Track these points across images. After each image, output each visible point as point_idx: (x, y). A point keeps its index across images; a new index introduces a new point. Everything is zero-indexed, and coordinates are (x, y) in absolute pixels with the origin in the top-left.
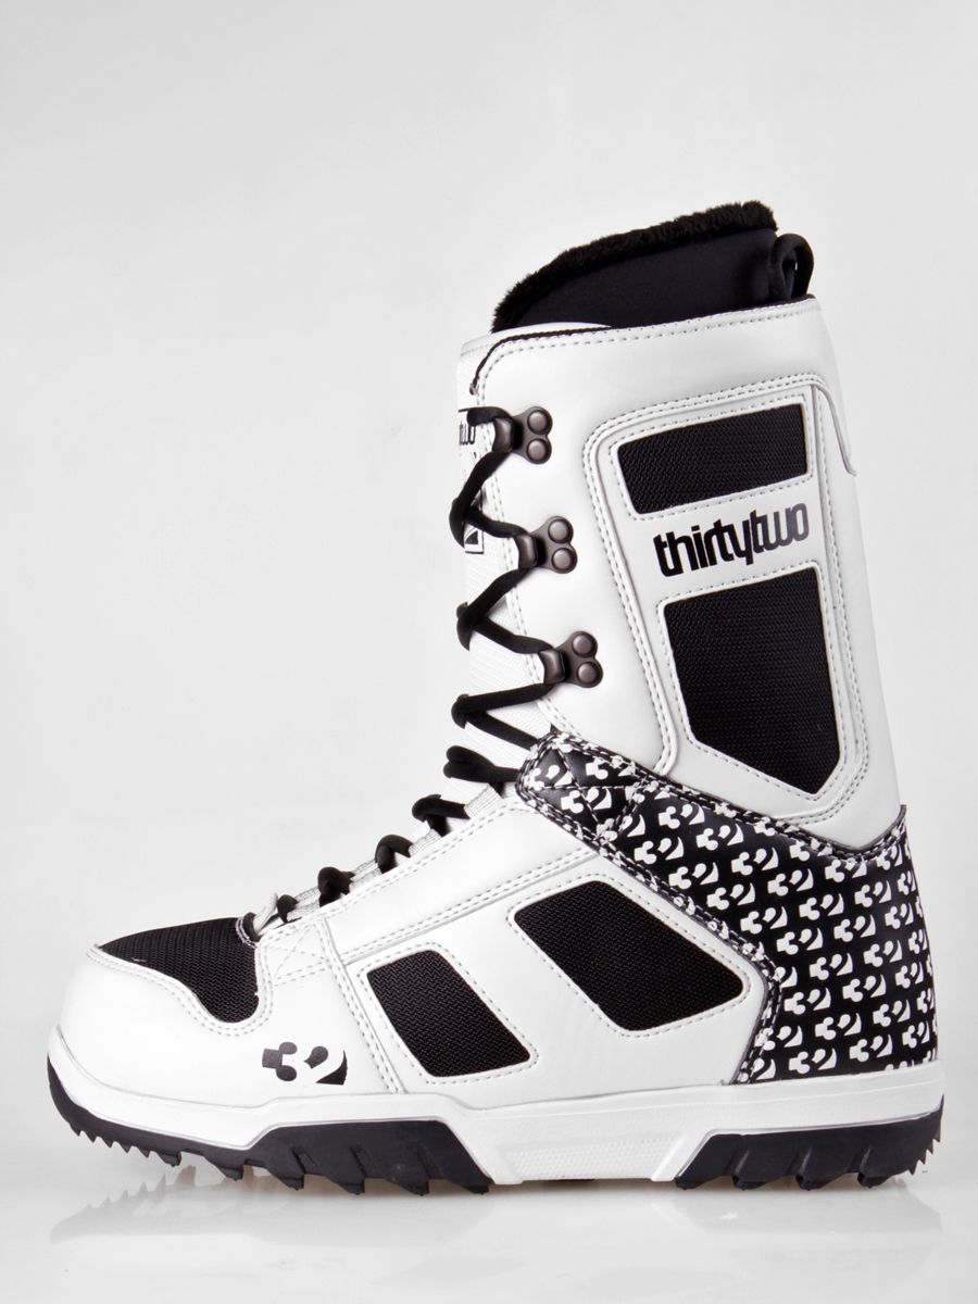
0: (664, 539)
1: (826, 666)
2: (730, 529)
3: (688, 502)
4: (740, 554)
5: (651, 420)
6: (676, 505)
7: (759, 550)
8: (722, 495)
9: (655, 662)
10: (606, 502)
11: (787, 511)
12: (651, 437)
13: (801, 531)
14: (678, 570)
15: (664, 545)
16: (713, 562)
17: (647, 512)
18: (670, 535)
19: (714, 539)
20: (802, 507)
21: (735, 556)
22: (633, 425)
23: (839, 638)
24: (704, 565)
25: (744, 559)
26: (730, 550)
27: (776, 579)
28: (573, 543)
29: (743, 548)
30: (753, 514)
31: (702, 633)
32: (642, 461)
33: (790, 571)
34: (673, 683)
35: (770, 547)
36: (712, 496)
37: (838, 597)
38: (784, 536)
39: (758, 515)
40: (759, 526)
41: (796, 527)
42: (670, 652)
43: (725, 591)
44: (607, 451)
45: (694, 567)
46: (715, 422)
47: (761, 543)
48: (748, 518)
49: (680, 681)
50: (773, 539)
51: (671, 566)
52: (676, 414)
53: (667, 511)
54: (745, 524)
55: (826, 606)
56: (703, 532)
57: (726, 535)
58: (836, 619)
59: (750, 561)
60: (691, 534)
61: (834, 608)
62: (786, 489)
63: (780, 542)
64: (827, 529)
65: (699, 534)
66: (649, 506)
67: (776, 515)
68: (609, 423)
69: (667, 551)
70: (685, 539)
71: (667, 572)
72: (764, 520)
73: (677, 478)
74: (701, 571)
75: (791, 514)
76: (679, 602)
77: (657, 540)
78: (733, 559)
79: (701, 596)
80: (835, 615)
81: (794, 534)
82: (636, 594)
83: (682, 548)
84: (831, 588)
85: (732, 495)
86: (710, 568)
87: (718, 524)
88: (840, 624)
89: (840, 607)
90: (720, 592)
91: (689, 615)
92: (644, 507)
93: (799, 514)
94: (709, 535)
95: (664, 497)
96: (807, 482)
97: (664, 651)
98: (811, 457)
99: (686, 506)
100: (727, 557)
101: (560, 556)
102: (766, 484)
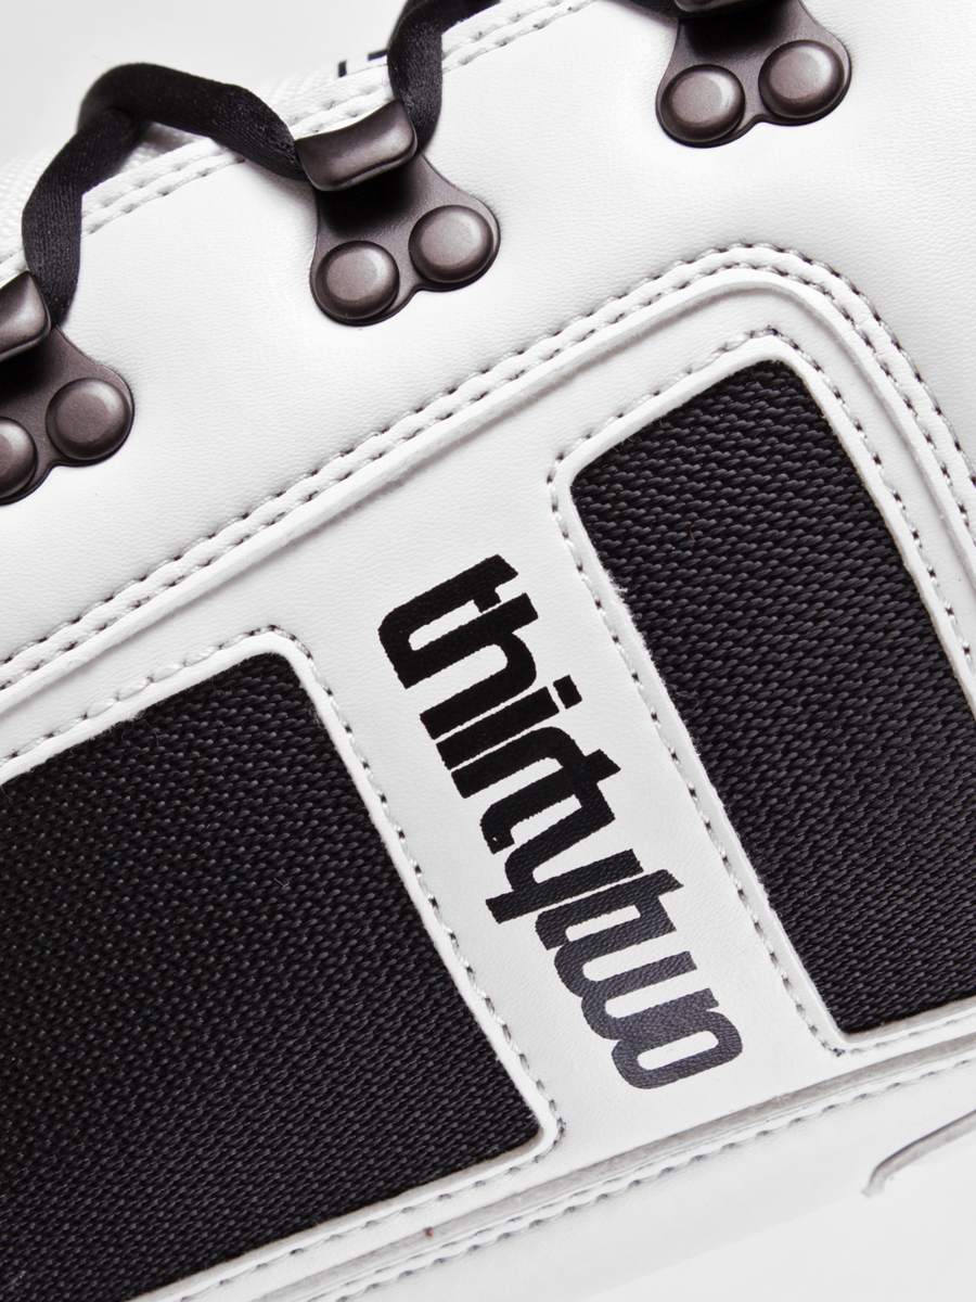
0: (506, 592)
1: (232, 1253)
2: (596, 815)
3: (653, 645)
4: (519, 868)
5: (906, 444)
6: (634, 607)
7: (550, 931)
8: (705, 758)
9: (85, 668)
10: (585, 367)
11: (705, 998)
12: (846, 461)
13: (650, 1060)
14: (412, 667)
15: (486, 598)
16: (468, 784)
17: (584, 513)
18: (523, 610)
19: (547, 767)
20: (729, 1046)
21: (506, 853)
22: (870, 386)
23: (333, 1271)
24: (450, 753)
25: (506, 888)
26: (525, 831)
27: (467, 1013)
28: (423, 298)
29: (543, 873)
30: (665, 881)
31: (220, 805)
32: (752, 450)
33: (506, 1054)
34: (27, 747)
35: (569, 967)
36: (692, 724)
37: (464, 1238)
38: (618, 1007)
39: (665, 899)
40: (630, 913)
41: (658, 1042)
42: (127, 710)
43: (381, 848)
44: (760, 325)
45: (435, 720)
46: (949, 672)
47: (574, 933)
48: (649, 868)
49: (38, 771)
50: (598, 969)
51: (420, 639)
52: (945, 525)
53: (603, 578)
54: (625, 862)
55: (427, 1204)
56: (563, 720)
57: (570, 805)
58: (393, 1246)
59: (502, 909)
60: (544, 679)
61: (428, 1232)
62: (775, 975)
63: (594, 998)
64: (675, 1146)
65: (554, 710)
66: (602, 515)
67: (680, 964)
68: (857, 305)
69: (468, 613)
70: (521, 665)
71: (395, 630)
72: (655, 923)
73: (722, 586)
74: (427, 748)
75: (697, 1012)
76: (304, 698)
77: (497, 570)
78: (495, 848)
79: (343, 771)
80: (406, 1242)
81: (631, 1038)
82: (295, 544)
83: (489, 661)
84: (488, 1208)
85: (709, 792)
86: (444, 776)
87: (602, 765)
88: (379, 1263)
89: (434, 1251)
90: (374, 833)
91: (268, 743)
92: (597, 497)
93: (705, 1041)
94: (559, 744)
95: (647, 557)
96: (813, 1042)
97: (126, 688)
98: (899, 1038)
99: (636, 640)
100: (496, 826)
101: (370, 267)
102: (775, 904)
